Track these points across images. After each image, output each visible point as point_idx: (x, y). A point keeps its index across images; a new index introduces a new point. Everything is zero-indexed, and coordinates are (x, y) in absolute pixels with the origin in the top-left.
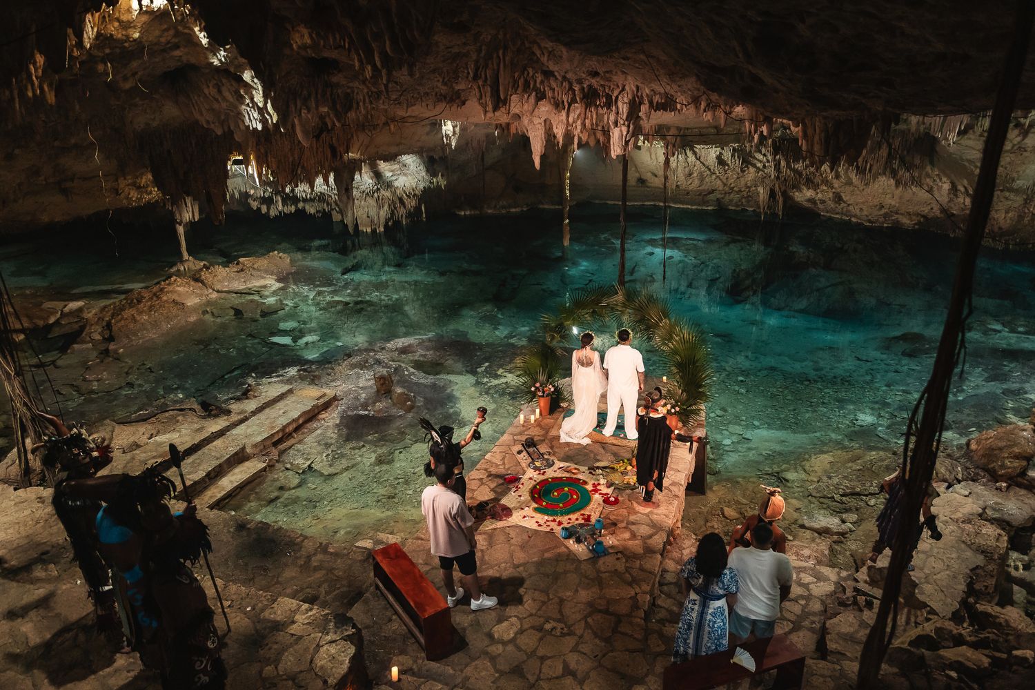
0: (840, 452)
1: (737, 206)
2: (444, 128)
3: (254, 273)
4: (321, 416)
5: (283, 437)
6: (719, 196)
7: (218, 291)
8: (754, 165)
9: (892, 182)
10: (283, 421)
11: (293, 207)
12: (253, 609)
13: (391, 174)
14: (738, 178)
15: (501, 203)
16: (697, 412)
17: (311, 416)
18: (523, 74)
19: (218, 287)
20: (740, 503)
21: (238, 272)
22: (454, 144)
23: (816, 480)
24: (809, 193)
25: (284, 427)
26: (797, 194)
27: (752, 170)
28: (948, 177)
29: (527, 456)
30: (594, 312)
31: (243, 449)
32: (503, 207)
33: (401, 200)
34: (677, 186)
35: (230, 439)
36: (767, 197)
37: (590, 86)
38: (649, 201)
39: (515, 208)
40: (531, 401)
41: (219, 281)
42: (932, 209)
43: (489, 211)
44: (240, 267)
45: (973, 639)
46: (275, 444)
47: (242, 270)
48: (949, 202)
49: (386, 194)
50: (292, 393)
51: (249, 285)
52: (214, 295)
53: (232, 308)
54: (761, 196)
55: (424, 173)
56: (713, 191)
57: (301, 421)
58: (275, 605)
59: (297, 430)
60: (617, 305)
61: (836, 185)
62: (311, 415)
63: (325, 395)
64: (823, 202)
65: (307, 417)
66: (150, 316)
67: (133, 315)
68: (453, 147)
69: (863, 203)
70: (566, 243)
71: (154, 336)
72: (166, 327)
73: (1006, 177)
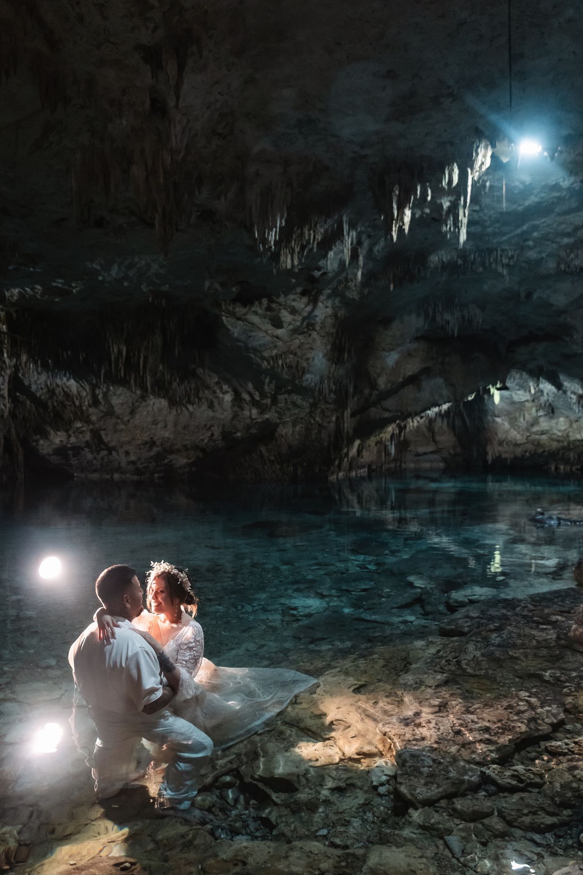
9: (164, 403)
24: (58, 438)
26: (41, 442)
28: (230, 383)
42: (213, 435)
48: (234, 418)
61: (94, 418)
64: (77, 451)
69: (129, 443)
73: (297, 367)
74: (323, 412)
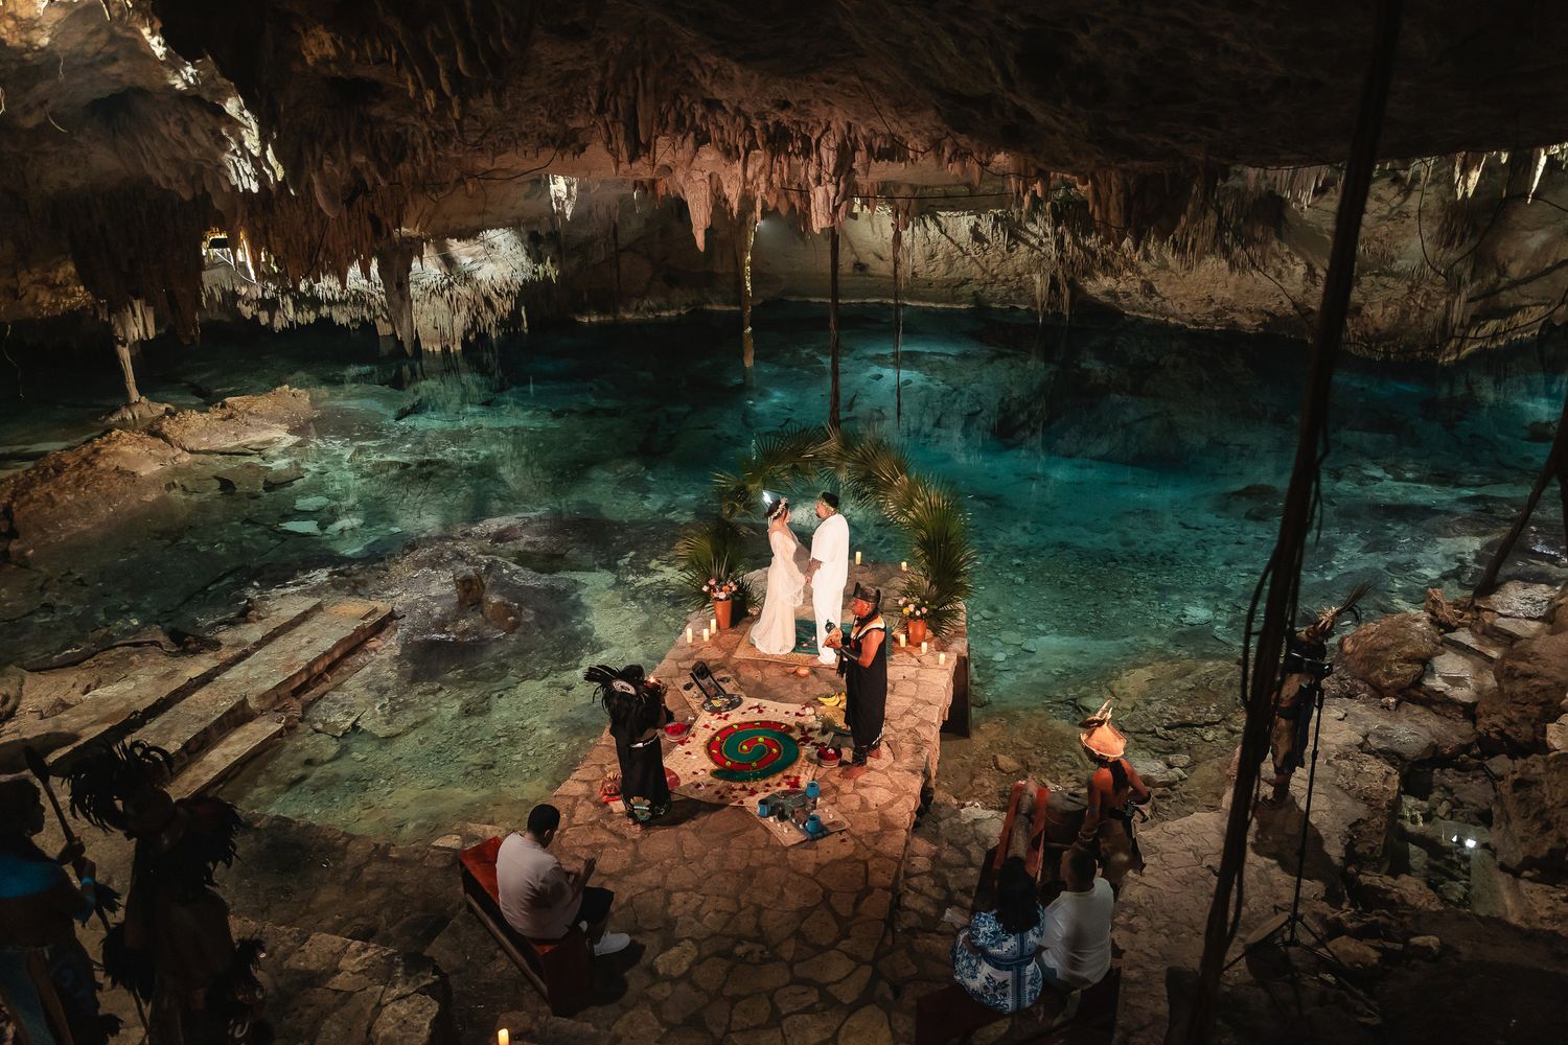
0: (1162, 664)
1: (1003, 302)
2: (552, 187)
3: (251, 420)
4: (370, 645)
5: (308, 680)
6: (976, 288)
7: (192, 452)
8: (1026, 242)
9: (1224, 264)
10: (308, 655)
11: (312, 313)
12: (271, 955)
13: (470, 260)
14: (1003, 261)
15: (646, 302)
16: (953, 614)
17: (355, 645)
18: (674, 104)
19: (192, 444)
20: (1022, 748)
21: (224, 420)
22: (569, 212)
23: (1129, 707)
24: (1107, 282)
25: (311, 665)
26: (1089, 283)
27: (1023, 248)
28: (1303, 257)
29: (699, 691)
30: (795, 467)
31: (243, 703)
32: (650, 309)
33: (488, 301)
34: (914, 274)
35: (220, 687)
36: (1046, 289)
37: (777, 123)
38: (873, 297)
39: (668, 310)
40: (703, 607)
41: (192, 435)
42: (1281, 303)
43: (628, 316)
44: (227, 411)
45: (1354, 924)
46: (296, 693)
47: (231, 417)
48: (1305, 292)
49: (464, 291)
50: (322, 610)
51: (244, 441)
52: (186, 458)
53: (216, 477)
54: (1038, 287)
55: (522, 258)
56: (966, 282)
57: (337, 654)
58: (306, 946)
59: (330, 668)
60: (828, 456)
61: (1145, 271)
62: (355, 642)
63: (375, 611)
64: (1127, 295)
65: (347, 646)
66: (78, 495)
67: (48, 494)
68: (568, 217)
69: (1185, 296)
70: (749, 362)
71: (85, 527)
72: (104, 512)
73: (1383, 255)
74: (1428, 294)
